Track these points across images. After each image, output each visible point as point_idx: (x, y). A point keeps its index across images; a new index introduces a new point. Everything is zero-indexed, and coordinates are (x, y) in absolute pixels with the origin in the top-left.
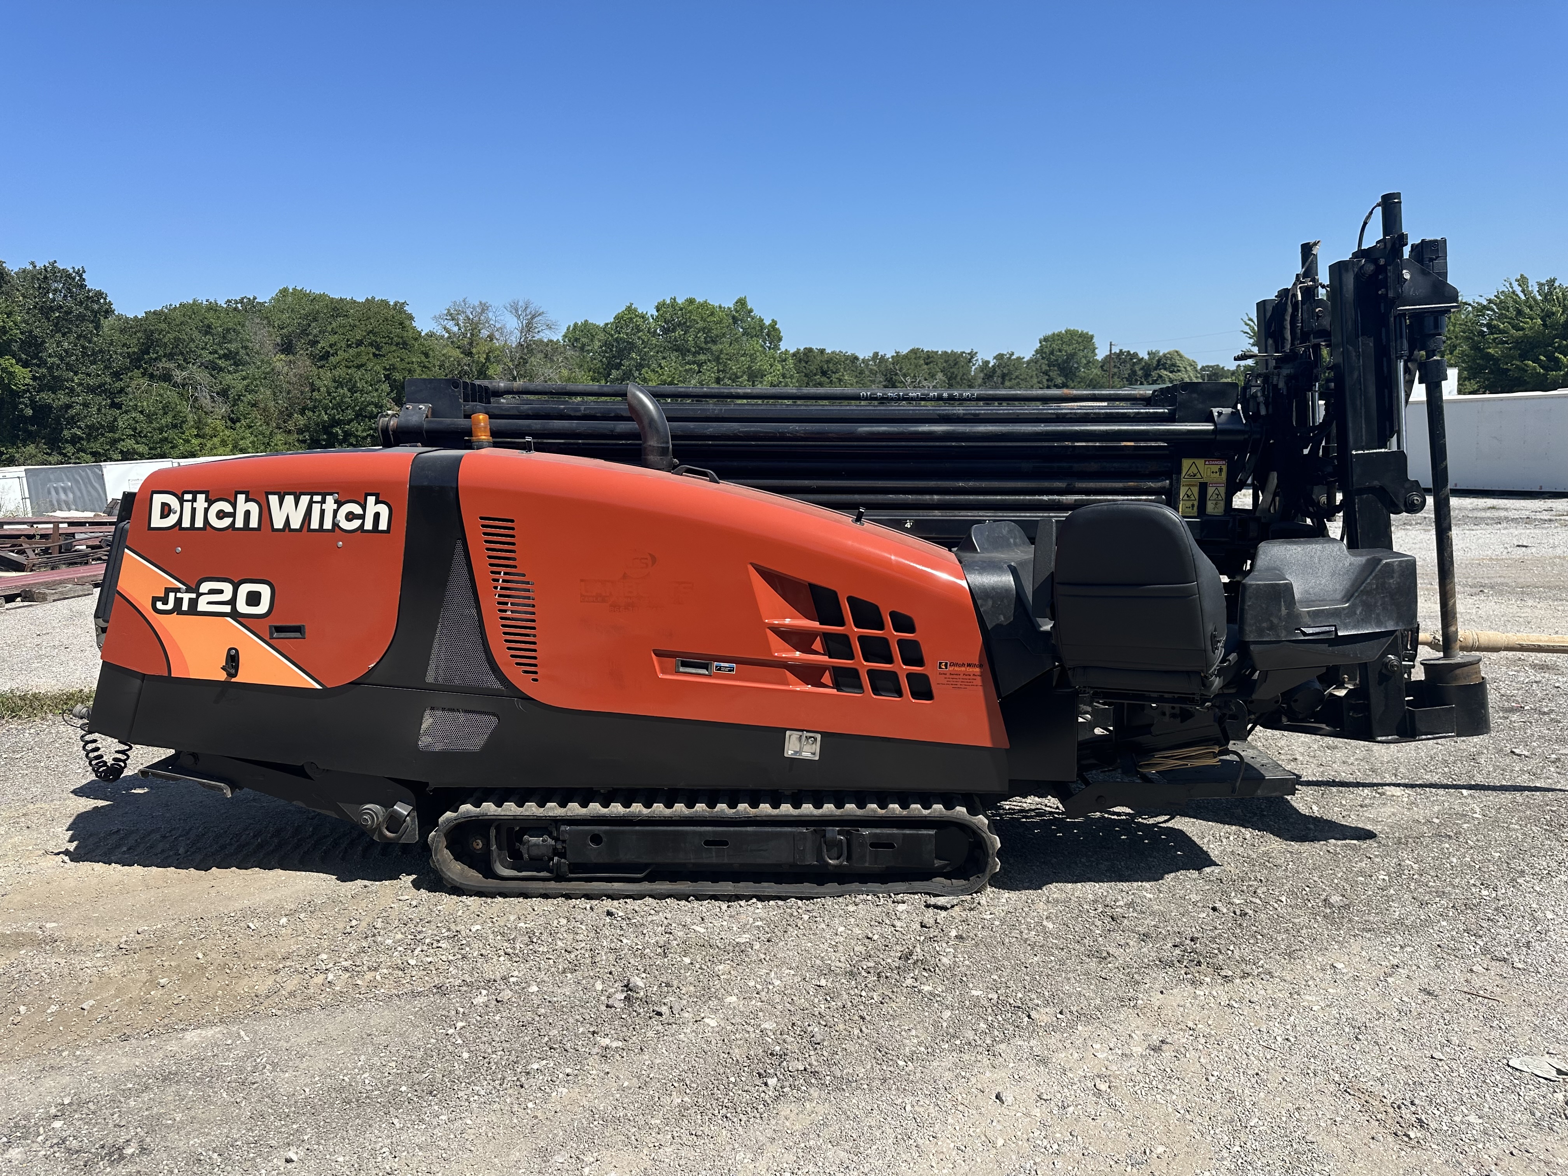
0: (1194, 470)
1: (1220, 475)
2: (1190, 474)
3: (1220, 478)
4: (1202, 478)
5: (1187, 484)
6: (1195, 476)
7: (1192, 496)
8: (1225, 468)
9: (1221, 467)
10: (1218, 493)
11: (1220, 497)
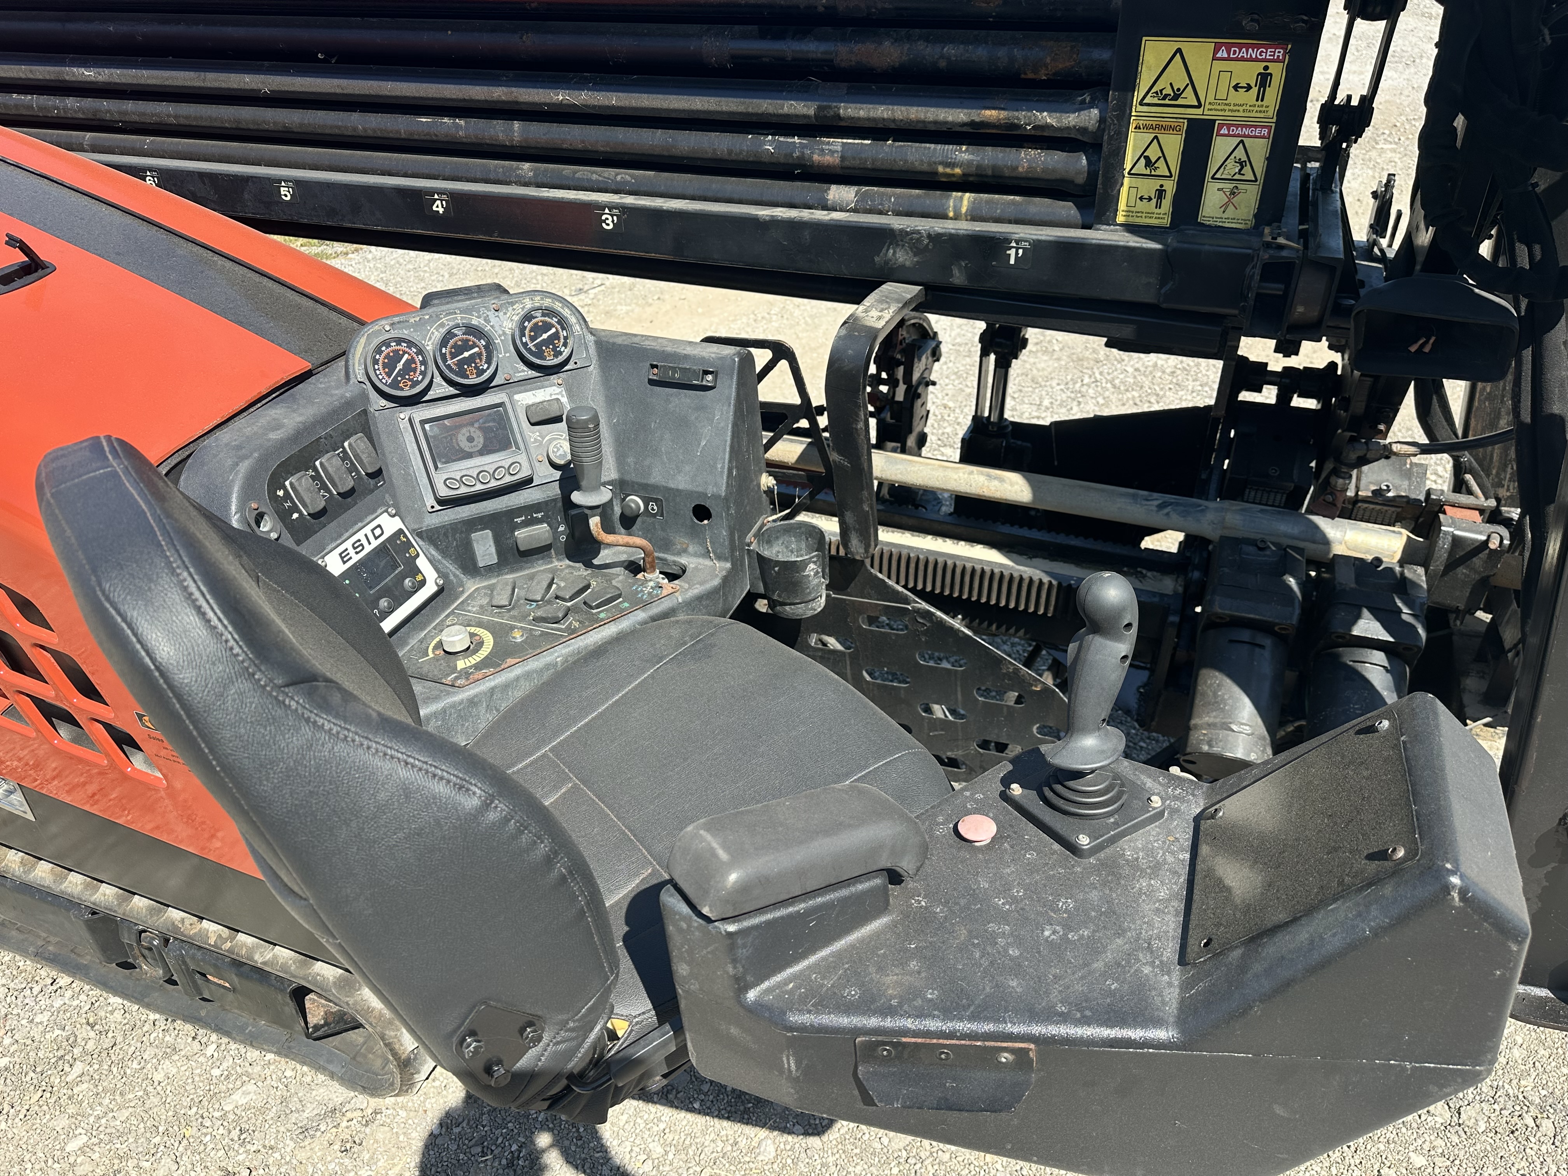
0: (1176, 76)
1: (1260, 97)
2: (1161, 91)
3: (1256, 108)
4: (1199, 106)
5: (1151, 123)
6: (1176, 97)
7: (1161, 164)
8: (1278, 72)
9: (1266, 68)
10: (1244, 158)
11: (1247, 170)
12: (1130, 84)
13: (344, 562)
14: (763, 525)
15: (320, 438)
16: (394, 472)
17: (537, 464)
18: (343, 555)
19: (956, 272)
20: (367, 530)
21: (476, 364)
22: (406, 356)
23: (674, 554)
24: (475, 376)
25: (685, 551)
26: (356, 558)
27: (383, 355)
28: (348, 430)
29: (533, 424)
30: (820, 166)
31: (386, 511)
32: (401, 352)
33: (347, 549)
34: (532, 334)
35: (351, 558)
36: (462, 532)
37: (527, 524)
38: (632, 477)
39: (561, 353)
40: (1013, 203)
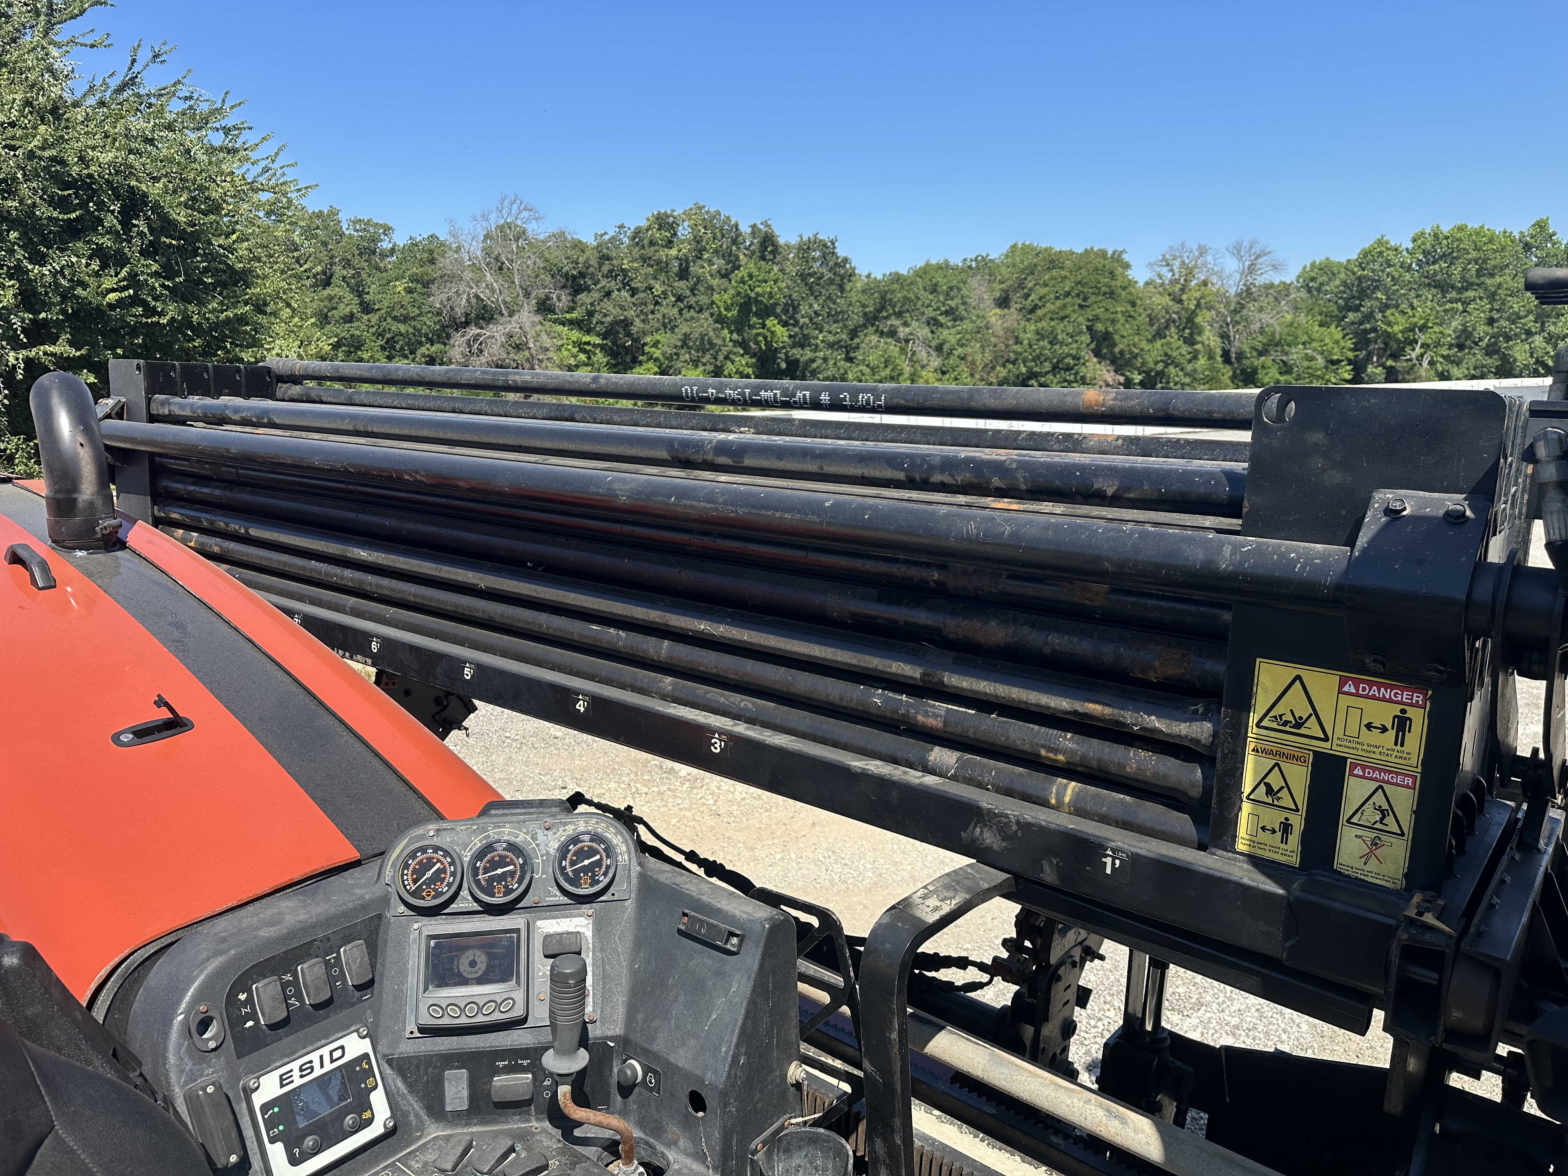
0: (1296, 703)
1: (1400, 741)
2: (1281, 716)
3: (1395, 753)
4: (1326, 739)
5: (1271, 748)
6: (1298, 725)
7: (1284, 793)
8: (1418, 718)
9: (1403, 711)
10: (1385, 806)
11: (1390, 820)
12: (1244, 704)
13: (282, 1086)
14: (782, 1128)
15: (315, 940)
16: (387, 986)
17: (536, 1003)
18: (284, 1077)
19: (1046, 868)
20: (325, 1051)
21: (506, 882)
22: (439, 865)
23: (663, 1144)
24: (501, 895)
25: (675, 1143)
26: (298, 1082)
27: (416, 860)
28: (351, 934)
29: (546, 957)
30: (923, 726)
31: (357, 1031)
32: (435, 861)
33: (292, 1071)
34: (574, 858)
35: (292, 1081)
36: (436, 1067)
37: (508, 1070)
38: (637, 1037)
39: (598, 882)
40: (1122, 802)
